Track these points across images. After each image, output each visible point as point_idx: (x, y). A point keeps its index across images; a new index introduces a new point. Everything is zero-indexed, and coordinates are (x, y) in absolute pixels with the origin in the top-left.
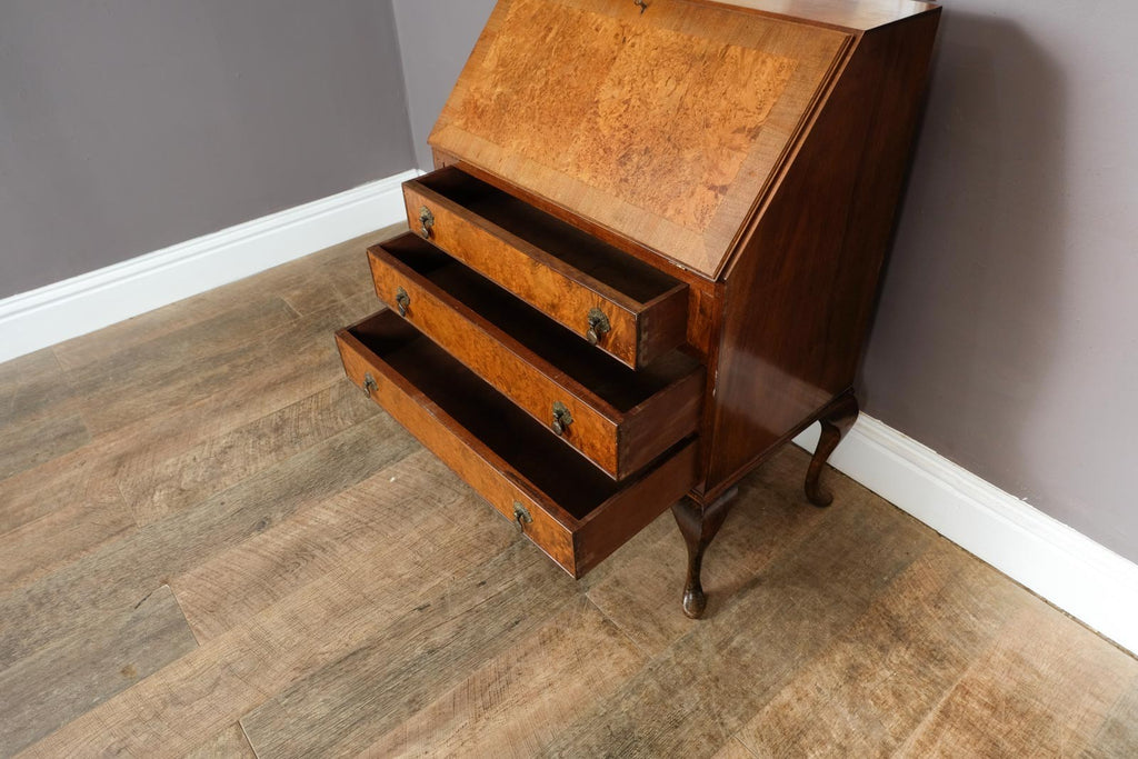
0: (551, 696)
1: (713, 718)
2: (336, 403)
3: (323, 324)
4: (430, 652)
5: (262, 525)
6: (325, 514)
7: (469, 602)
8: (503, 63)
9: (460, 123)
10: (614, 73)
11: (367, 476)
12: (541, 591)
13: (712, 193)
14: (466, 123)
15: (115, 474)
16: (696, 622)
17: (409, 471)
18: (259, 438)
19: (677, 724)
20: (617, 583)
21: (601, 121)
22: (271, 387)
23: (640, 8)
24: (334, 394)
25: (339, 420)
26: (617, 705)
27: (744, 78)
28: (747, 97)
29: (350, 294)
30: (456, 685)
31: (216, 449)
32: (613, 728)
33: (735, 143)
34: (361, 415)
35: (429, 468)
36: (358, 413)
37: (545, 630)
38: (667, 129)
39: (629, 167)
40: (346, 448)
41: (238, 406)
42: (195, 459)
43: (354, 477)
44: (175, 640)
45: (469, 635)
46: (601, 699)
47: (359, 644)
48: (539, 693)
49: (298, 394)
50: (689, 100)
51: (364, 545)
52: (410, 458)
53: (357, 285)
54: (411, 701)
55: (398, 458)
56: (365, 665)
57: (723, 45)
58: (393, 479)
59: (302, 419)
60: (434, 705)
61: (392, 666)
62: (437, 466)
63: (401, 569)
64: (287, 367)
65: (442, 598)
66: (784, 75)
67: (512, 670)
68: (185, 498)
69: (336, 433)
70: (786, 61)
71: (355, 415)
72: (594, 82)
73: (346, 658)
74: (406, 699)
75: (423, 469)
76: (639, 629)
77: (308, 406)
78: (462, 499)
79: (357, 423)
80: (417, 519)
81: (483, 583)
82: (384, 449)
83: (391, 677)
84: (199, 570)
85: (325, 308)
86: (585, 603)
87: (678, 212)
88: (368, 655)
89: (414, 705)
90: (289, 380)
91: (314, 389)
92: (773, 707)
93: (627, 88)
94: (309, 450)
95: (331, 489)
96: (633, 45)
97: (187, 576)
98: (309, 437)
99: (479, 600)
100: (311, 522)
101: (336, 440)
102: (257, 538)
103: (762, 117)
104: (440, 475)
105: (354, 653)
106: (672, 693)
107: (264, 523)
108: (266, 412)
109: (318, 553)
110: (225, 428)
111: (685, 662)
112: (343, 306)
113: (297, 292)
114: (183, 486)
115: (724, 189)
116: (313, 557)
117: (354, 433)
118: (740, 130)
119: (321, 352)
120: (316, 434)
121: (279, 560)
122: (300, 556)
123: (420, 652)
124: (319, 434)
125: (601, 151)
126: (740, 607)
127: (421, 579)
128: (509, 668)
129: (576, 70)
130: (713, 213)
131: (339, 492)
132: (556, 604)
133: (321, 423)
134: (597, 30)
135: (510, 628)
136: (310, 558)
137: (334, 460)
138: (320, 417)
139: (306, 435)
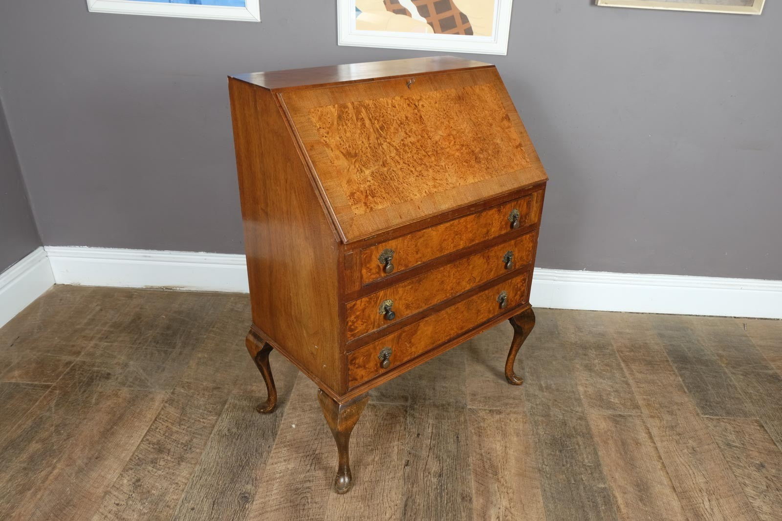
0: (512, 450)
1: (572, 413)
2: (183, 414)
3: (85, 379)
4: (440, 476)
5: (246, 498)
6: (279, 466)
7: (424, 445)
11: (274, 434)
12: (448, 419)
17: (297, 417)
18: (154, 463)
19: (565, 423)
20: (474, 395)
22: (107, 433)
24: (173, 411)
25: (202, 420)
26: (537, 434)
29: (76, 353)
30: (472, 478)
31: (126, 489)
32: (549, 442)
34: (214, 409)
35: (307, 408)
36: (210, 410)
37: (473, 431)
40: (234, 430)
41: (97, 458)
42: (118, 504)
43: (266, 440)
45: (445, 457)
46: (530, 437)
47: (402, 499)
48: (506, 453)
49: (141, 425)
52: (287, 410)
53: (73, 346)
54: (463, 499)
55: (279, 415)
56: (419, 505)
58: (294, 426)
59: (171, 435)
60: (474, 492)
61: (432, 495)
62: (310, 405)
64: (100, 417)
65: (410, 453)
67: (483, 454)
69: (213, 427)
71: (210, 412)
73: (405, 510)
74: (459, 500)
75: (304, 411)
76: (507, 404)
77: (162, 427)
79: (219, 415)
81: (418, 435)
82: (262, 416)
83: (439, 499)
85: (67, 370)
86: (473, 411)
88: (414, 500)
89: (466, 498)
90: (117, 422)
92: (583, 395)
94: (208, 446)
95: (261, 455)
98: (194, 440)
99: (427, 442)
100: (278, 476)
101: (220, 431)
102: (254, 506)
105: (406, 505)
106: (549, 416)
107: (245, 497)
108: (132, 448)
109: (308, 484)
110: (110, 475)
111: (538, 403)
112: (84, 362)
113: (17, 373)
115: (520, 145)
116: (309, 488)
117: (227, 420)
119: (116, 395)
120: (197, 436)
121: (289, 504)
122: (300, 494)
123: (436, 480)
124: (201, 435)
126: (528, 372)
127: (387, 454)
128: (482, 455)
130: (527, 156)
131: (269, 452)
132: (462, 419)
133: (190, 429)
135: (458, 442)
136: (308, 490)
137: (237, 440)
138: (184, 427)
139: (190, 441)
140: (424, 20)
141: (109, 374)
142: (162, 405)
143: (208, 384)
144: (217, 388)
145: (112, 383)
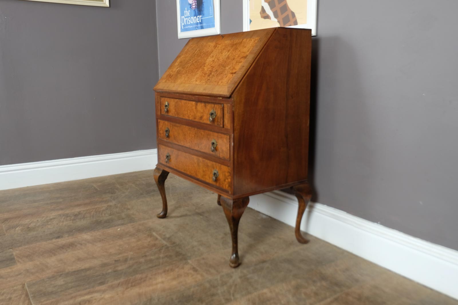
0: (162, 285)
1: (230, 295)
2: (103, 210)
3: (107, 192)
4: (115, 271)
5: (58, 237)
6: (86, 236)
7: (138, 260)
8: (181, 62)
9: (164, 81)
10: (212, 55)
11: (109, 228)
12: (169, 259)
13: (232, 75)
14: (166, 81)
15: (3, 223)
16: (233, 270)
17: (127, 228)
18: (67, 217)
20: (203, 259)
21: (205, 68)
22: (79, 205)
23: (222, 38)
24: (104, 208)
25: (103, 214)
27: (245, 45)
28: (245, 50)
29: (122, 185)
30: (122, 280)
31: (48, 218)
32: (184, 295)
33: (240, 61)
34: (113, 214)
35: (136, 227)
37: (167, 268)
38: (223, 64)
39: (210, 76)
40: (103, 221)
41: (62, 209)
42: (38, 221)
43: (103, 228)
44: (8, 263)
46: (183, 287)
47: (85, 268)
48: (156, 284)
49: (89, 207)
50: (230, 55)
51: (99, 245)
52: (129, 225)
53: (126, 183)
55: (124, 224)
56: (85, 273)
57: (242, 40)
58: (119, 229)
59: (87, 214)
60: (110, 284)
61: (96, 274)
62: (139, 227)
63: (112, 251)
64: (87, 201)
65: (126, 259)
66: (256, 42)
67: (148, 278)
68: (29, 229)
69: (100, 217)
70: (257, 38)
71: (110, 213)
72: (205, 59)
74: (99, 282)
75: (133, 227)
76: (208, 271)
77: (91, 211)
78: (146, 235)
79: (110, 215)
80: (124, 239)
82: (119, 222)
84: (26, 247)
85: (110, 188)
86: (187, 263)
87: (222, 82)
88: (88, 271)
89: (102, 283)
90: (86, 204)
91: (96, 207)
92: (259, 293)
93: (214, 57)
94: (87, 221)
95: (91, 230)
96: (218, 47)
97: (20, 248)
99: (142, 260)
100: (79, 238)
101: (99, 219)
102: (54, 240)
103: (248, 53)
104: (139, 229)
105: (82, 270)
106: (214, 287)
108: (73, 211)
109: (79, 245)
110: (53, 214)
111: (224, 280)
112: (118, 188)
113: (99, 184)
114: (30, 226)
115: (235, 73)
116: (76, 246)
117: (108, 218)
118: (242, 58)
119: (103, 198)
120: (92, 217)
121: (61, 246)
122: (71, 245)
123: (110, 271)
125: (204, 75)
127: (120, 254)
128: (146, 277)
129: (201, 58)
130: (231, 79)
131: (95, 231)
132: (174, 262)
133: (95, 215)
134: (209, 46)
135: (151, 267)
136: (74, 246)
137: (96, 224)
138: (95, 213)
139: (87, 217)
140: (276, 20)
142: (105, 206)
143: (129, 207)
144: (129, 209)
145: (110, 195)
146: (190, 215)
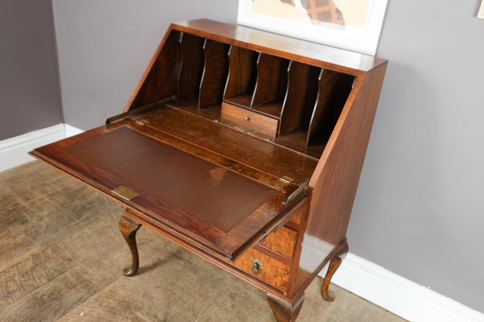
2: (32, 270)
3: (12, 219)
11: (64, 314)
17: (92, 308)
24: (30, 264)
25: (37, 279)
29: (27, 199)
34: (52, 275)
35: (105, 304)
36: (49, 274)
40: (45, 297)
43: (55, 316)
49: (3, 264)
52: (91, 299)
53: (31, 194)
55: (82, 300)
58: (82, 314)
59: (10, 281)
62: (109, 303)
69: (37, 288)
71: (48, 276)
75: (101, 305)
77: (12, 273)
79: (50, 280)
82: (71, 296)
85: (11, 208)
91: (15, 261)
94: (19, 301)
98: (17, 293)
101: (37, 293)
104: (112, 308)
112: (24, 207)
117: (49, 287)
119: (14, 237)
120: (22, 290)
124: (24, 290)
133: (23, 283)
137: (39, 306)
138: (22, 279)
139: (14, 291)
140: (305, 11)
141: (27, 221)
142: (29, 257)
143: (68, 254)
144: (70, 260)
145: (22, 228)
146: (165, 262)
